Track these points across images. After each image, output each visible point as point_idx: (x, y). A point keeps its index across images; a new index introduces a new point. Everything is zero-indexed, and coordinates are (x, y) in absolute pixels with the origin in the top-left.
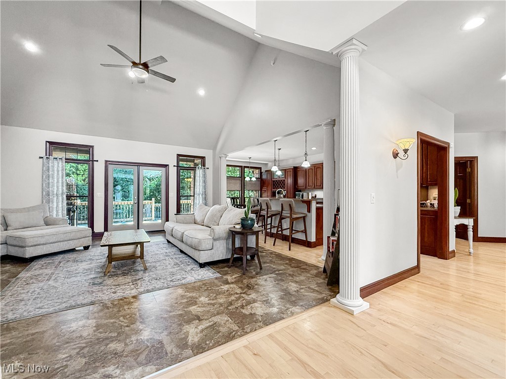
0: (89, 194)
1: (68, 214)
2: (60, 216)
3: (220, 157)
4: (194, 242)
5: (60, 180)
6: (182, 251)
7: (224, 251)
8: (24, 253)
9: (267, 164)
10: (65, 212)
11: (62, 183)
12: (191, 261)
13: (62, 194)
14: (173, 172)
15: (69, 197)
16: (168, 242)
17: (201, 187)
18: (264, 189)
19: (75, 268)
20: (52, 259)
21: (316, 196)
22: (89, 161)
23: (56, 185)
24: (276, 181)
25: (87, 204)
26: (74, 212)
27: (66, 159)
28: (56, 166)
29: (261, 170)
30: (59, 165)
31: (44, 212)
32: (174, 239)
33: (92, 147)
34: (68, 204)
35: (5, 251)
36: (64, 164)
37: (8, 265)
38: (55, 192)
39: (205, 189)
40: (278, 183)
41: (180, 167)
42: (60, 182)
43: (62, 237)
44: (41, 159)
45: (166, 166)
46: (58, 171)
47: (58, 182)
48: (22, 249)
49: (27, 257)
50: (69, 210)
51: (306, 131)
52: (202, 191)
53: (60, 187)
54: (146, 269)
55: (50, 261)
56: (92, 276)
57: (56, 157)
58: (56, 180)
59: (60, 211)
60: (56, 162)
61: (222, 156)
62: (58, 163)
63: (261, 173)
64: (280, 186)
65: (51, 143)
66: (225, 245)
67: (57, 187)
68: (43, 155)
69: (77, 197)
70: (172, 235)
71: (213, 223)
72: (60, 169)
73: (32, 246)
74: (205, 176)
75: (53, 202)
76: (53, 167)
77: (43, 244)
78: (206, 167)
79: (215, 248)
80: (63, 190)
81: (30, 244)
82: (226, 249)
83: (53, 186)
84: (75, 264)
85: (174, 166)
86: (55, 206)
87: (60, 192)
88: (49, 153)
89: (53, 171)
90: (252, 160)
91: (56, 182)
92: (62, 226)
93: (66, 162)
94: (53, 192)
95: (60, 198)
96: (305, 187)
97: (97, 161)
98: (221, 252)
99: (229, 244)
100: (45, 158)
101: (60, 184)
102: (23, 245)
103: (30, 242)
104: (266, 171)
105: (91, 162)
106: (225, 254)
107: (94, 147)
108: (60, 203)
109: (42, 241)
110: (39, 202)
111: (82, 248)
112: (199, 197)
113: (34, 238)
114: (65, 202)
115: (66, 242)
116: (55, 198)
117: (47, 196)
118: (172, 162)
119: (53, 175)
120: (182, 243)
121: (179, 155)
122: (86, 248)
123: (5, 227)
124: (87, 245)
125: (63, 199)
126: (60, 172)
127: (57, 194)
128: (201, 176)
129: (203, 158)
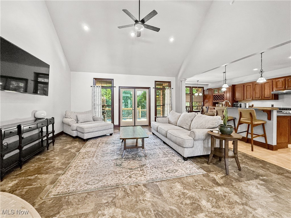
0: (112, 105)
1: (103, 115)
2: (100, 116)
3: (181, 81)
4: (178, 140)
5: (99, 97)
6: (164, 143)
7: (202, 149)
8: (84, 137)
9: (207, 85)
10: (102, 114)
11: (100, 99)
12: (174, 152)
13: (100, 104)
14: (153, 91)
15: (103, 106)
16: (153, 134)
17: (169, 100)
18: (206, 100)
19: (106, 148)
20: (96, 140)
21: (253, 106)
22: (112, 87)
23: (97, 100)
24: (217, 95)
25: (111, 110)
26: (105, 113)
27: (102, 87)
28: (97, 90)
29: (203, 89)
30: (98, 90)
31: (93, 114)
32: (158, 133)
33: (113, 79)
34: (103, 109)
35: (77, 134)
36: (101, 89)
37: (77, 142)
38: (97, 104)
39: (171, 101)
40: (218, 97)
41: (157, 88)
42: (99, 98)
43: (100, 128)
44: (92, 87)
45: (149, 88)
46: (98, 93)
47: (98, 99)
48: (83, 134)
49: (85, 139)
50: (103, 113)
51: (262, 53)
52: (169, 103)
53: (99, 101)
54: (146, 156)
55: (95, 142)
56: (115, 157)
57: (97, 86)
58: (97, 97)
59: (99, 113)
60: (97, 88)
61: (183, 80)
62: (98, 89)
63: (204, 91)
64: (220, 99)
65: (95, 79)
66: (202, 144)
67: (98, 101)
68: (92, 85)
69: (106, 106)
70: (157, 131)
71: (185, 125)
72: (99, 92)
73: (87, 133)
74: (171, 93)
75: (96, 109)
76: (96, 91)
77: (92, 132)
78: (172, 87)
79: (195, 146)
80: (100, 103)
81: (86, 132)
82: (203, 147)
83: (96, 101)
84: (106, 145)
85: (153, 88)
86: (97, 111)
87: (99, 104)
88: (95, 84)
89: (96, 93)
90: (199, 82)
91: (97, 99)
92: (100, 121)
93: (102, 88)
94: (96, 103)
95: (99, 107)
96: (243, 99)
97: (115, 87)
98: (199, 150)
99: (205, 144)
100: (93, 86)
101: (99, 100)
102: (83, 132)
103: (86, 131)
104: (207, 89)
105: (112, 88)
106: (202, 151)
107: (114, 80)
108: (99, 109)
109: (91, 130)
110: (90, 109)
111: (109, 134)
112: (168, 106)
113: (88, 129)
114: (101, 108)
115: (102, 131)
116: (97, 107)
117: (94, 105)
118: (152, 86)
119: (96, 95)
120: (165, 138)
121: (156, 81)
122: (111, 135)
123: (77, 121)
124: (111, 133)
125: (100, 107)
126: (99, 93)
127: (98, 105)
128: (169, 93)
129: (169, 82)
